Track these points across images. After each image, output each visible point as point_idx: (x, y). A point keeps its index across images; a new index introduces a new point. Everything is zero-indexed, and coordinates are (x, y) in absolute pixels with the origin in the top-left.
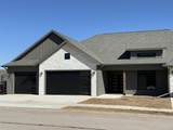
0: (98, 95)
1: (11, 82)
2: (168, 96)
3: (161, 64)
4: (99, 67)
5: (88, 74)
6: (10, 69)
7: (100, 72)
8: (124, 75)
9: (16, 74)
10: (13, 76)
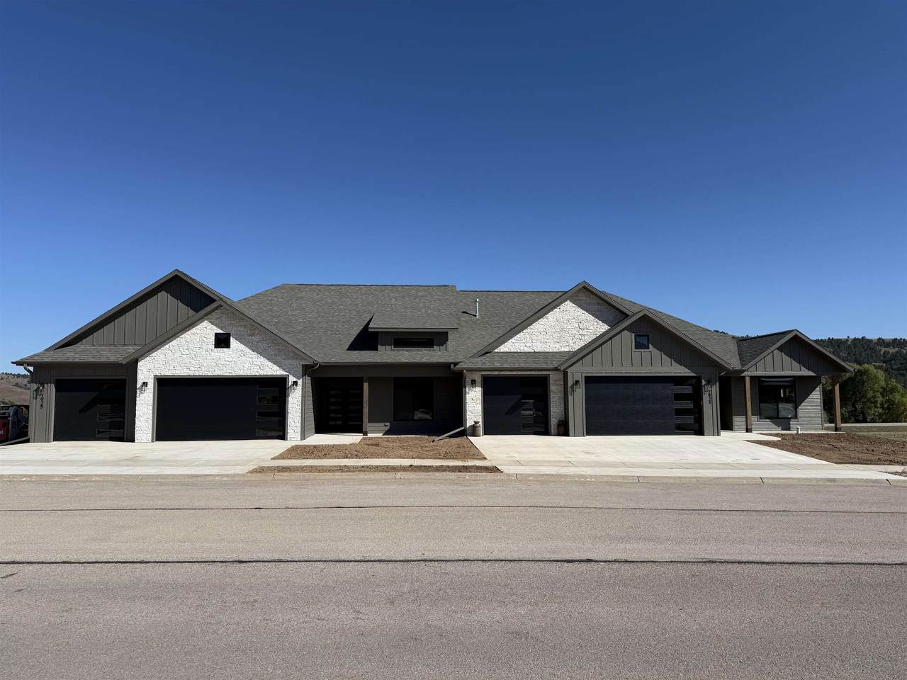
0: (303, 437)
1: (44, 409)
2: (463, 434)
3: (447, 366)
4: (308, 370)
5: (277, 387)
6: (40, 371)
7: (308, 379)
8: (366, 386)
9: (61, 386)
10: (50, 391)
